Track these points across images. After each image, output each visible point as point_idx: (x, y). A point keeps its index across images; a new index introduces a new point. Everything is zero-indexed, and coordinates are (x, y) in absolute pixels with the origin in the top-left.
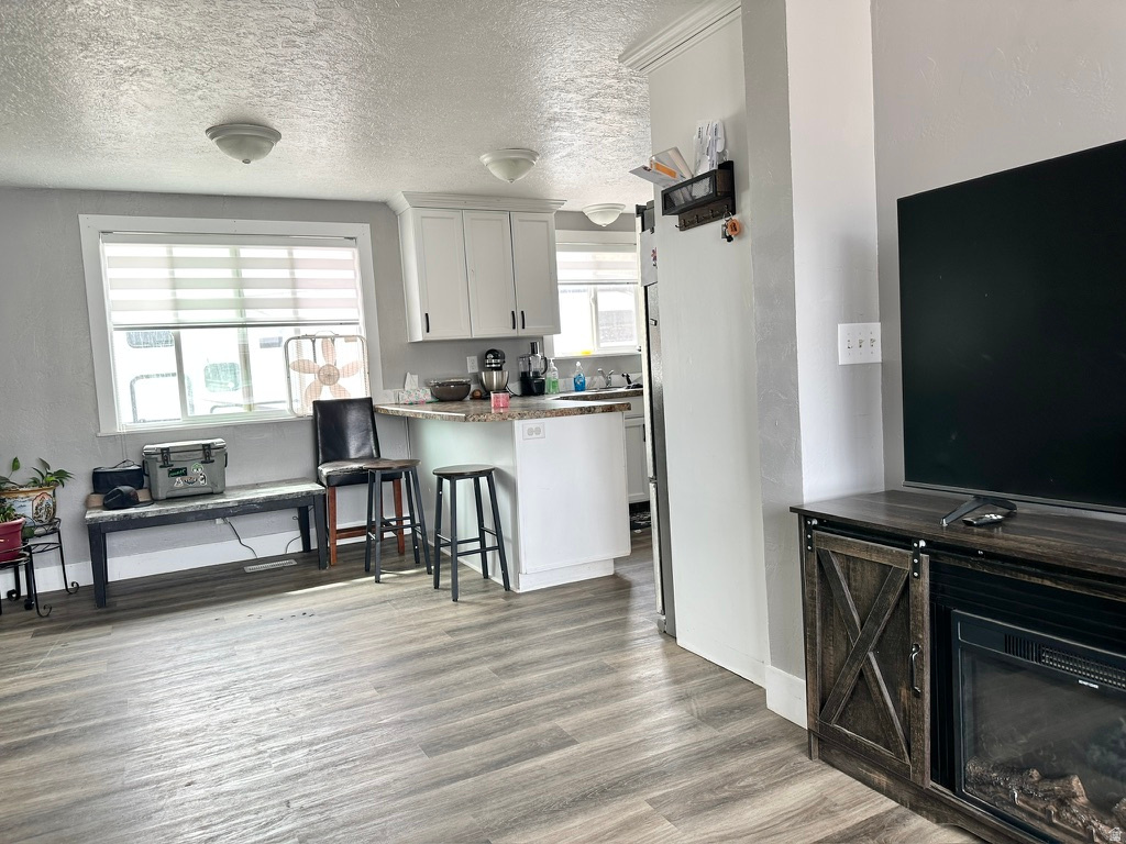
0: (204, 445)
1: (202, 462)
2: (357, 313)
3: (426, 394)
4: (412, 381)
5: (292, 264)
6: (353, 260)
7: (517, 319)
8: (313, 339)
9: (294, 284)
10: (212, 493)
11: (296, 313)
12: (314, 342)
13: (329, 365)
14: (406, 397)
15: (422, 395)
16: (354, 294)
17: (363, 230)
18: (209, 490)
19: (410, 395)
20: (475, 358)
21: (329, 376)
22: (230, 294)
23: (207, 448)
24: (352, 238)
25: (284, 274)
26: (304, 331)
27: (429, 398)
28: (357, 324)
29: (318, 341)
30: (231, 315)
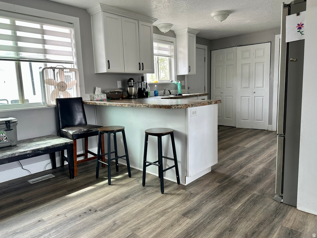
0: (6, 121)
1: (6, 130)
2: (72, 58)
3: (104, 97)
4: (98, 90)
5: (43, 32)
6: (71, 34)
7: (141, 66)
8: (54, 69)
9: (44, 42)
10: (11, 146)
11: (45, 56)
12: (54, 71)
13: (62, 82)
14: (97, 97)
15: (103, 97)
16: (71, 50)
17: (76, 20)
18: (9, 144)
19: (98, 97)
20: (120, 82)
21: (62, 87)
22: (10, 43)
23: (8, 123)
24: (71, 23)
25: (39, 36)
26: (49, 65)
27: (106, 98)
28: (73, 63)
29: (56, 71)
30: (12, 54)
